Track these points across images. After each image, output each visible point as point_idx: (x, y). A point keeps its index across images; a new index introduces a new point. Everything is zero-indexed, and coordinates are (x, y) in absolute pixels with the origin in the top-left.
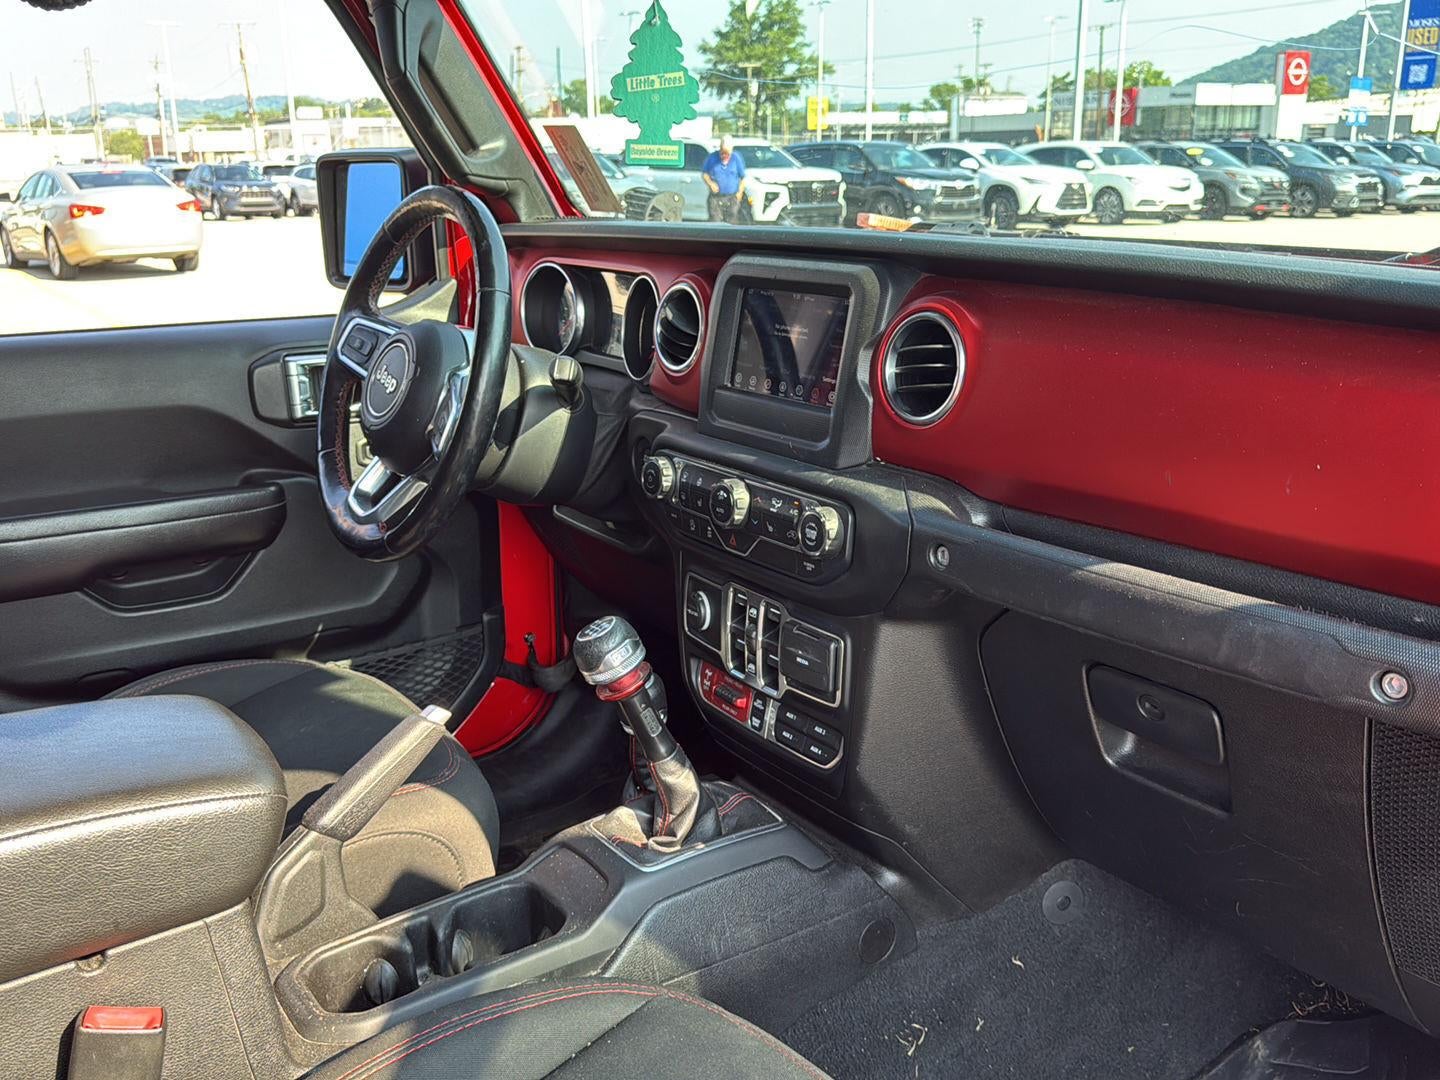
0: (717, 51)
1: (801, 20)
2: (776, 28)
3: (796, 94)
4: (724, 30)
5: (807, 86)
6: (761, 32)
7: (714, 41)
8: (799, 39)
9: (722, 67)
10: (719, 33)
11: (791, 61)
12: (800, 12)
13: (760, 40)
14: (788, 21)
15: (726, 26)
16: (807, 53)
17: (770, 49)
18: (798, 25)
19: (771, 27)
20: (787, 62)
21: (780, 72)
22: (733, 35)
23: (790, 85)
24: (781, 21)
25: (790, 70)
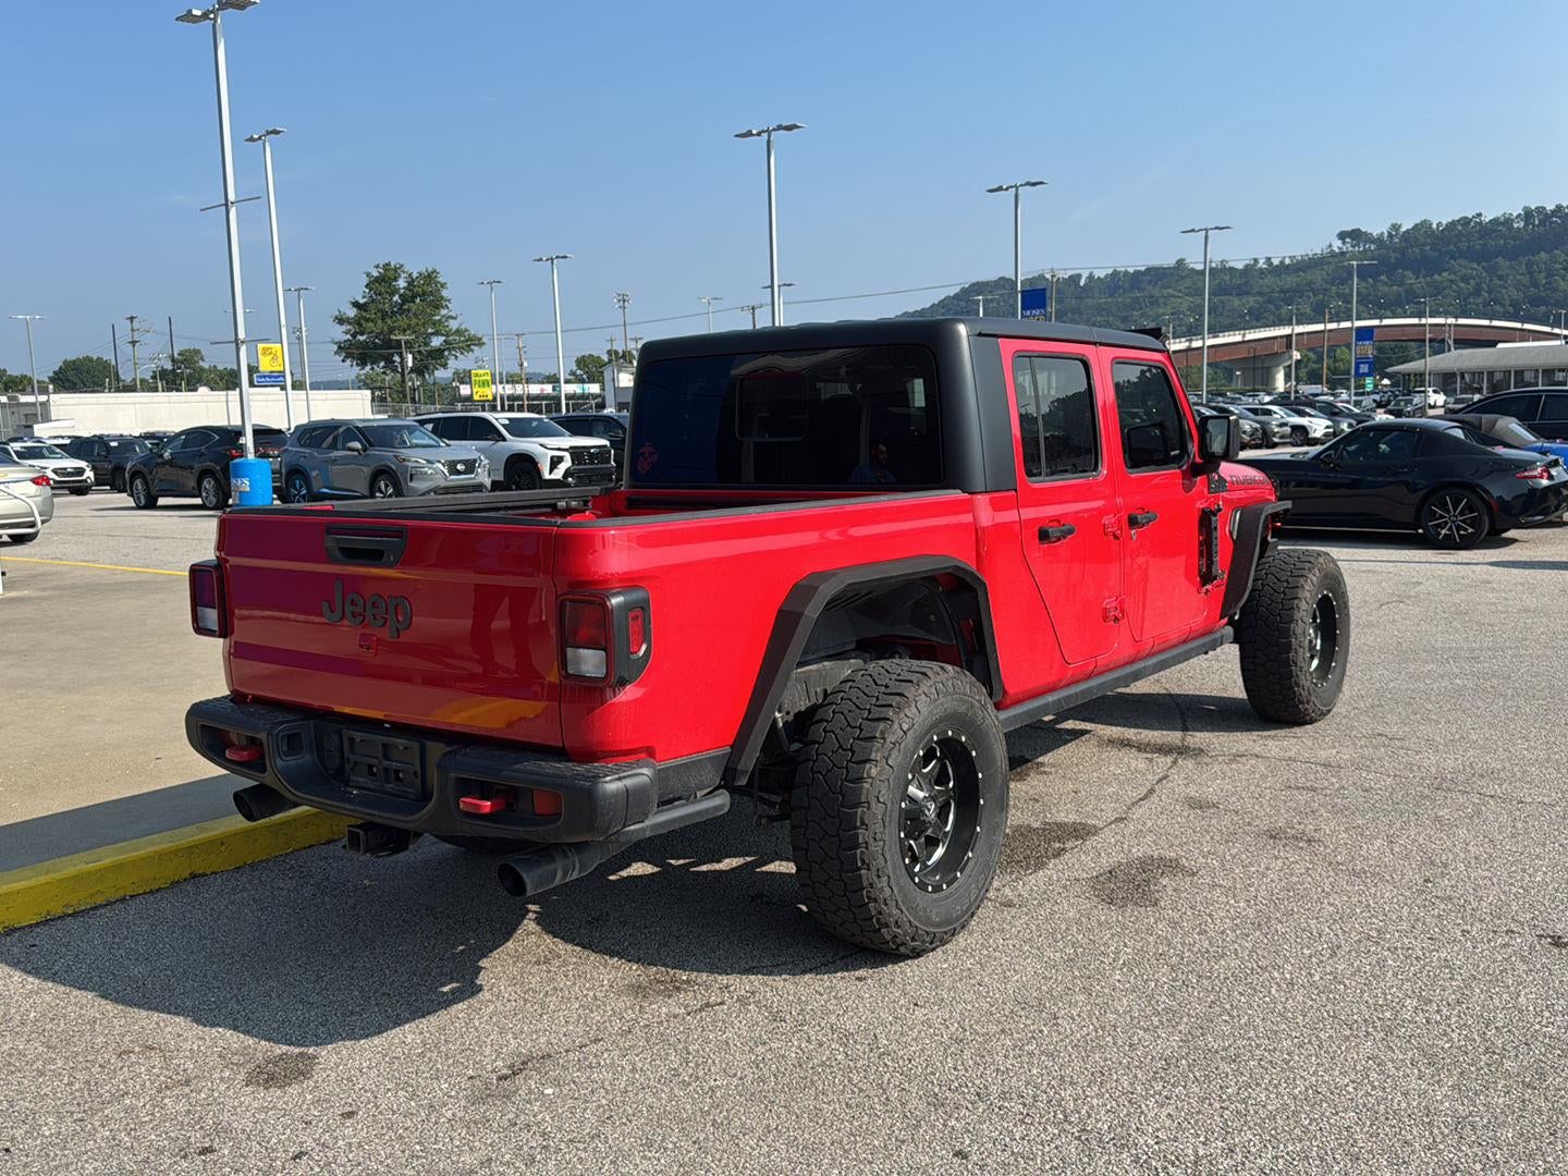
0: (357, 322)
1: (444, 293)
2: (418, 300)
3: (445, 366)
4: (362, 301)
5: (456, 357)
6: (402, 305)
7: (352, 313)
8: (444, 312)
9: (361, 338)
10: (356, 304)
11: (436, 333)
12: (443, 285)
13: (401, 311)
14: (431, 293)
15: (364, 297)
16: (453, 325)
17: (415, 321)
18: (442, 297)
19: (412, 300)
20: (432, 334)
21: (426, 344)
22: (372, 306)
23: (438, 356)
24: (424, 293)
25: (437, 342)
